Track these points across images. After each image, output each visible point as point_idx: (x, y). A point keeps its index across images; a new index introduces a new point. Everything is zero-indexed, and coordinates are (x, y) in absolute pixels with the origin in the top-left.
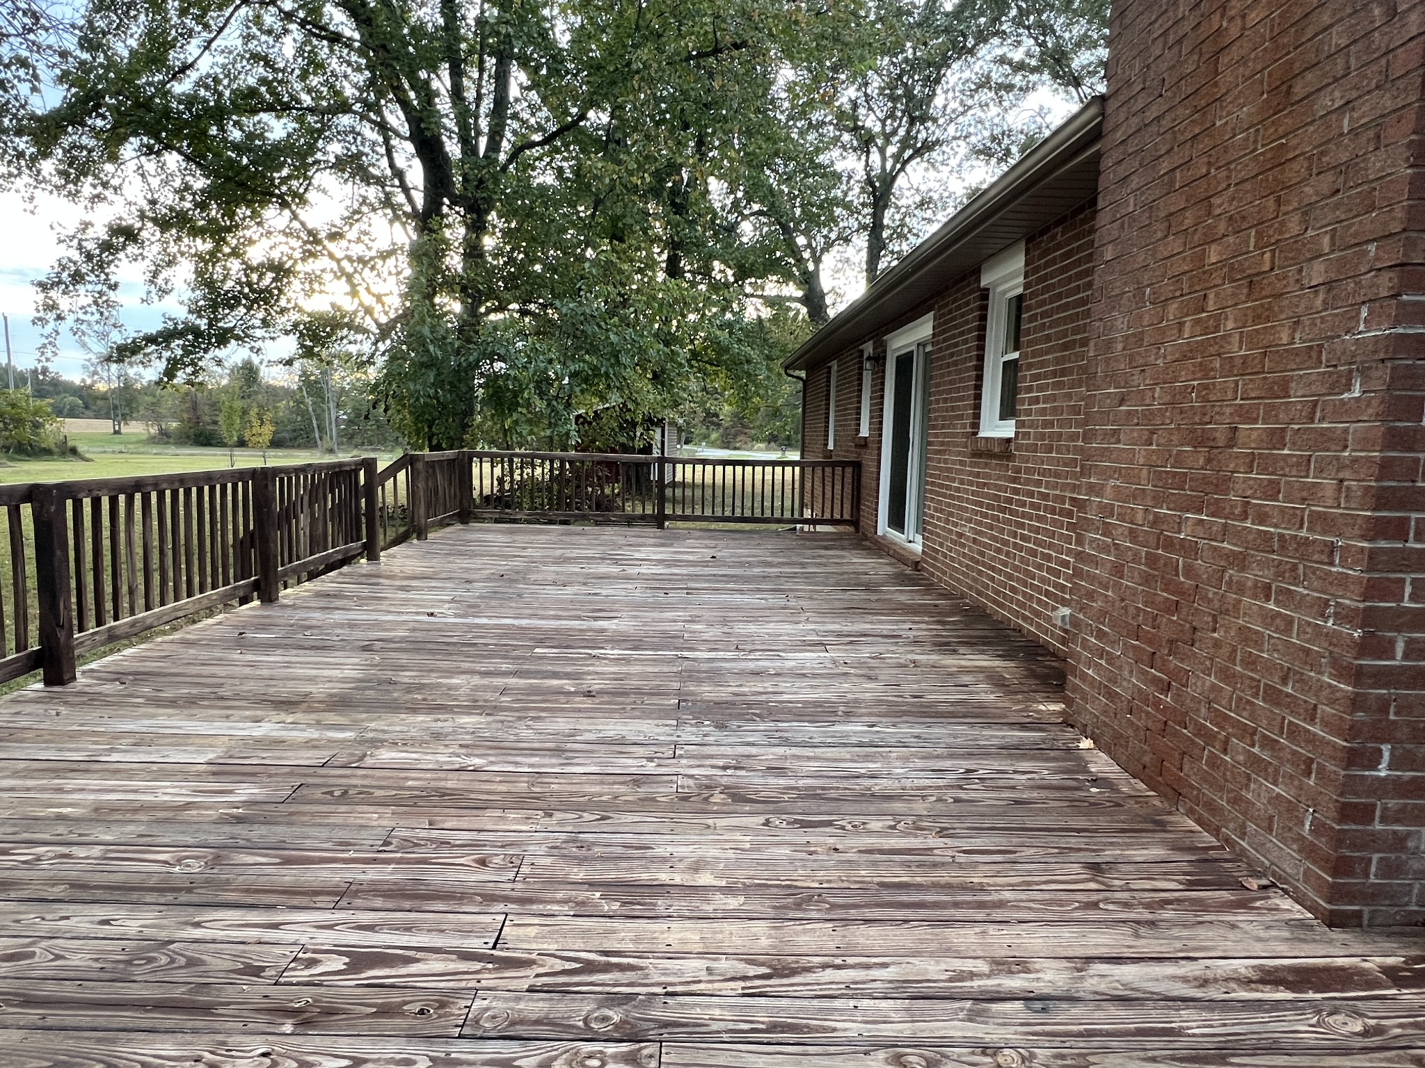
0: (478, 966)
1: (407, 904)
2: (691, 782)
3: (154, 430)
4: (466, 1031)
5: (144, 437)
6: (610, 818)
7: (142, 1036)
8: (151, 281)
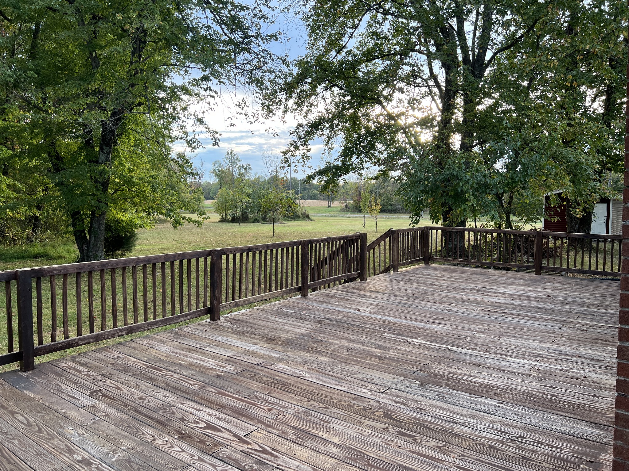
0: (235, 439)
1: (236, 415)
2: (376, 404)
3: (343, 206)
4: (214, 454)
5: (339, 209)
6: (328, 408)
7: (148, 427)
8: (326, 145)
